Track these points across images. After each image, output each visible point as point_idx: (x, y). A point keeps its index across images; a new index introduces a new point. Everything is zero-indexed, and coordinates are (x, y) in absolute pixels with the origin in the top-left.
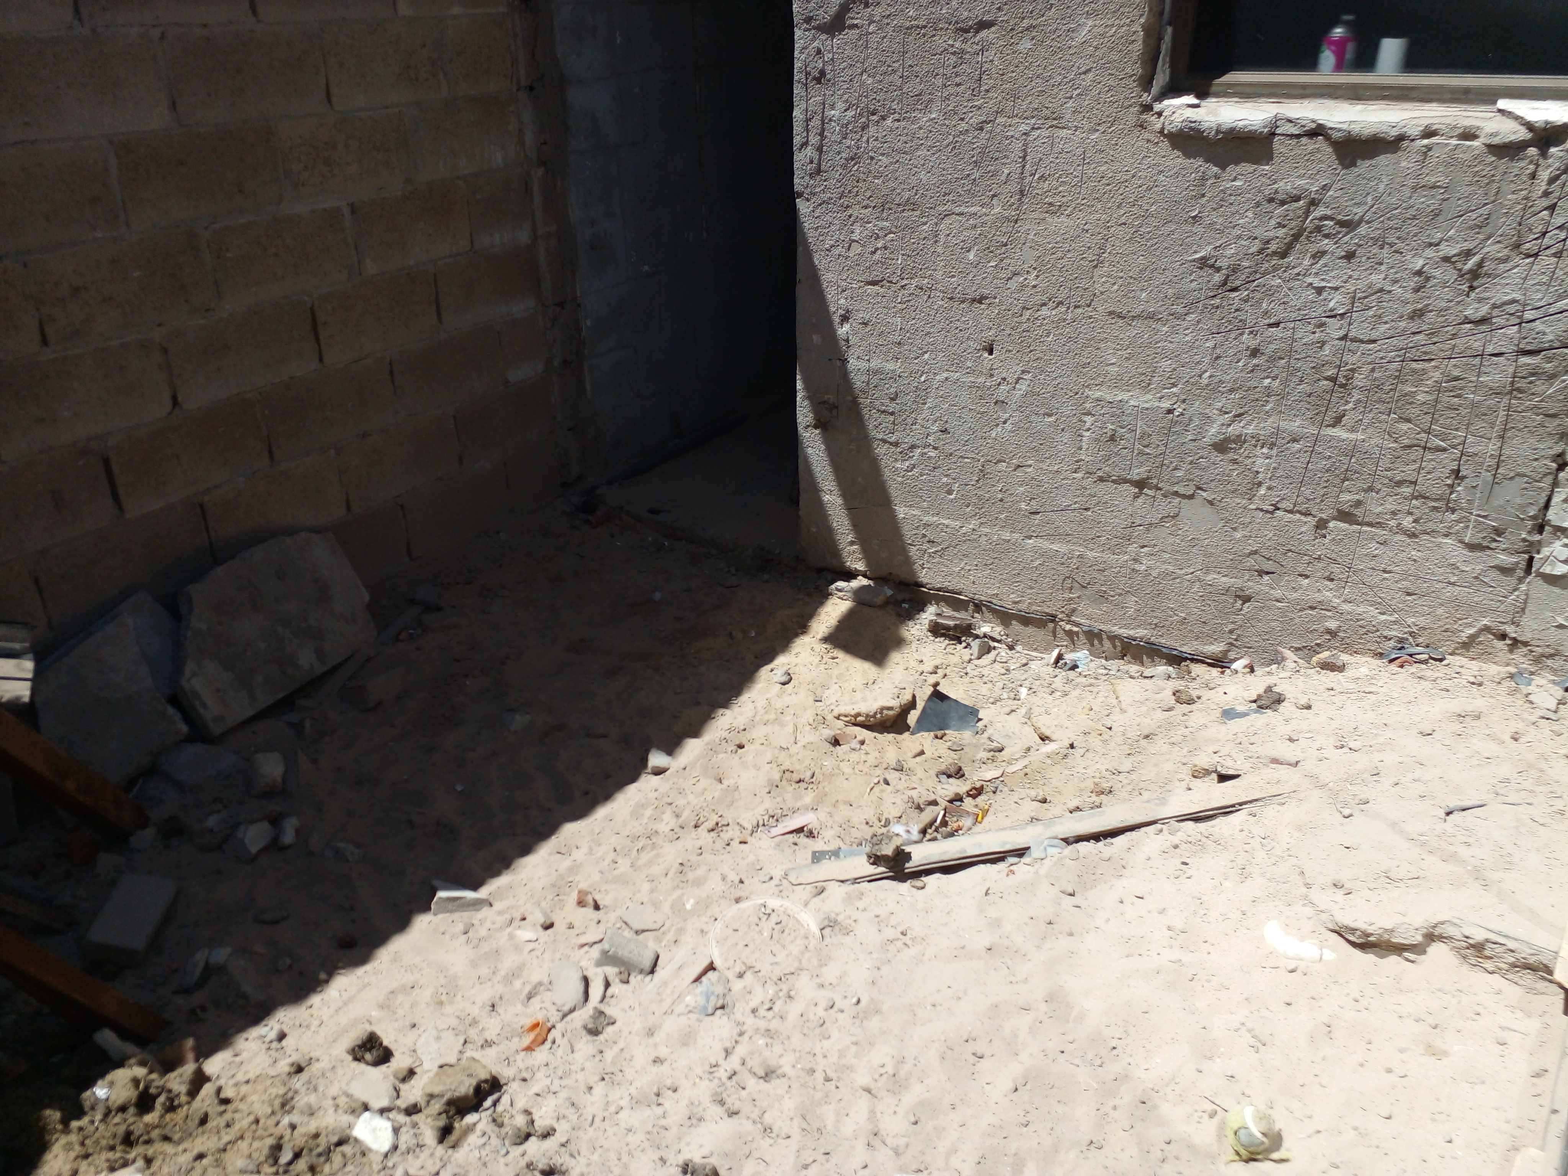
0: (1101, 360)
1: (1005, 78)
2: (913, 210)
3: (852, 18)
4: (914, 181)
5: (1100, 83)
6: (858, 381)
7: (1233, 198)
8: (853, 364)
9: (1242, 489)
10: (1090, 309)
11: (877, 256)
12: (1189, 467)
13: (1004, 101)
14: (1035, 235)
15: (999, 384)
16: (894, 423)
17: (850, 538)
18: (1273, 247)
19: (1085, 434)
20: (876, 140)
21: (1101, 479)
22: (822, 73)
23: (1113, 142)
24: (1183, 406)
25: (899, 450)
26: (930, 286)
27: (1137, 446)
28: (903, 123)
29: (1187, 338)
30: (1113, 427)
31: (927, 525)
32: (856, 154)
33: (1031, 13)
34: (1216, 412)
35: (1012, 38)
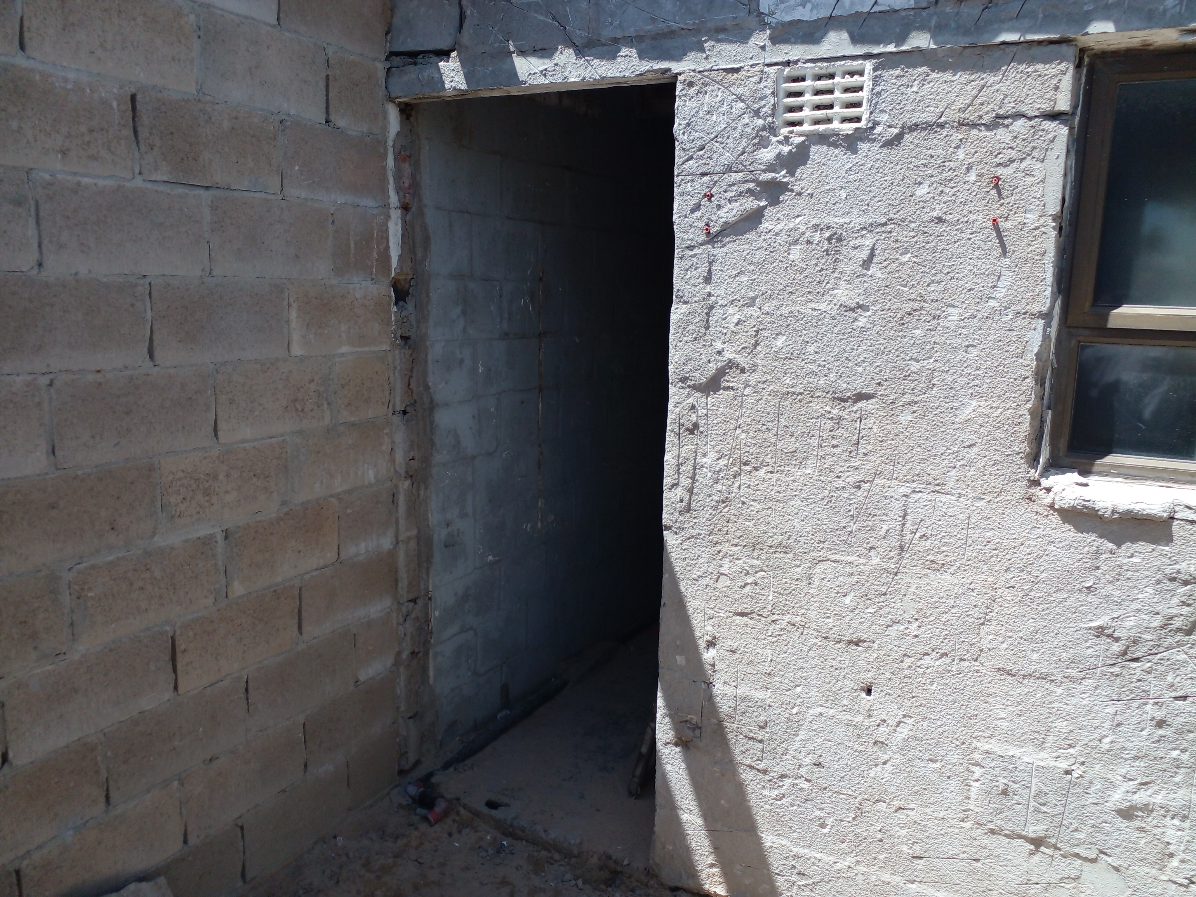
0: (990, 713)
1: (884, 444)
2: (785, 552)
3: (728, 381)
4: (787, 527)
5: (985, 457)
6: (724, 706)
7: (1130, 573)
8: (718, 688)
9: (1151, 858)
10: (977, 663)
11: (747, 590)
12: (1091, 830)
13: (883, 465)
14: (917, 588)
15: (878, 726)
16: (762, 751)
17: (710, 860)
18: (1177, 623)
19: (972, 783)
20: (749, 487)
21: (992, 832)
22: (696, 426)
23: (1000, 511)
24: (1083, 768)
25: (767, 777)
26: (803, 624)
27: (1033, 803)
28: (775, 476)
29: (1084, 702)
30: (1005, 781)
31: (796, 857)
32: (727, 498)
33: (913, 390)
34: (1120, 778)
35: (892, 410)
